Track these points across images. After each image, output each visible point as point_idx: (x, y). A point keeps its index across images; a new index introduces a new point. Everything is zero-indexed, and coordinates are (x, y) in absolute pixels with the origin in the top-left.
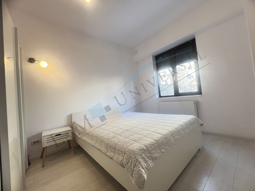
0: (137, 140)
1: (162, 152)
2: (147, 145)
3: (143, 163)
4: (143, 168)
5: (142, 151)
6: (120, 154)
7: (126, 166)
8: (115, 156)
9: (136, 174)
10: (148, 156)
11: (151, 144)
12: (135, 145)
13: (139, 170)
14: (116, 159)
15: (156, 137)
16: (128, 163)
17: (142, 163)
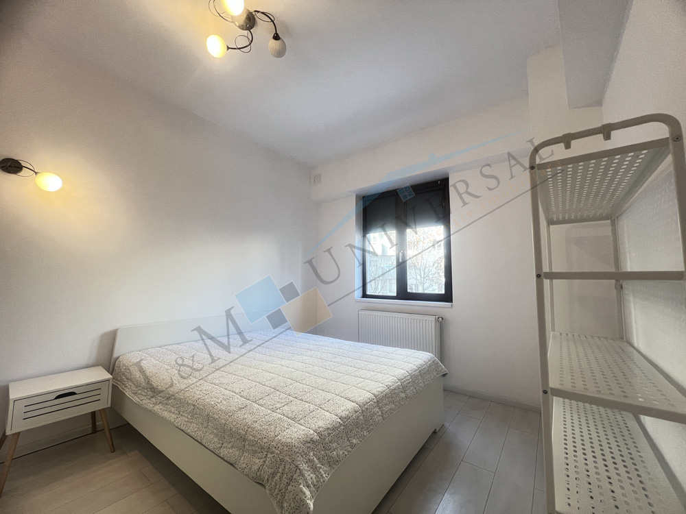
0: (301, 416)
1: (352, 446)
2: (321, 429)
3: (309, 473)
4: (308, 487)
5: (309, 445)
6: (255, 452)
7: (270, 481)
8: (242, 458)
9: (291, 500)
10: (321, 456)
11: (330, 427)
12: (295, 430)
13: (299, 490)
14: (244, 466)
15: (342, 408)
16: (274, 475)
17: (306, 474)
